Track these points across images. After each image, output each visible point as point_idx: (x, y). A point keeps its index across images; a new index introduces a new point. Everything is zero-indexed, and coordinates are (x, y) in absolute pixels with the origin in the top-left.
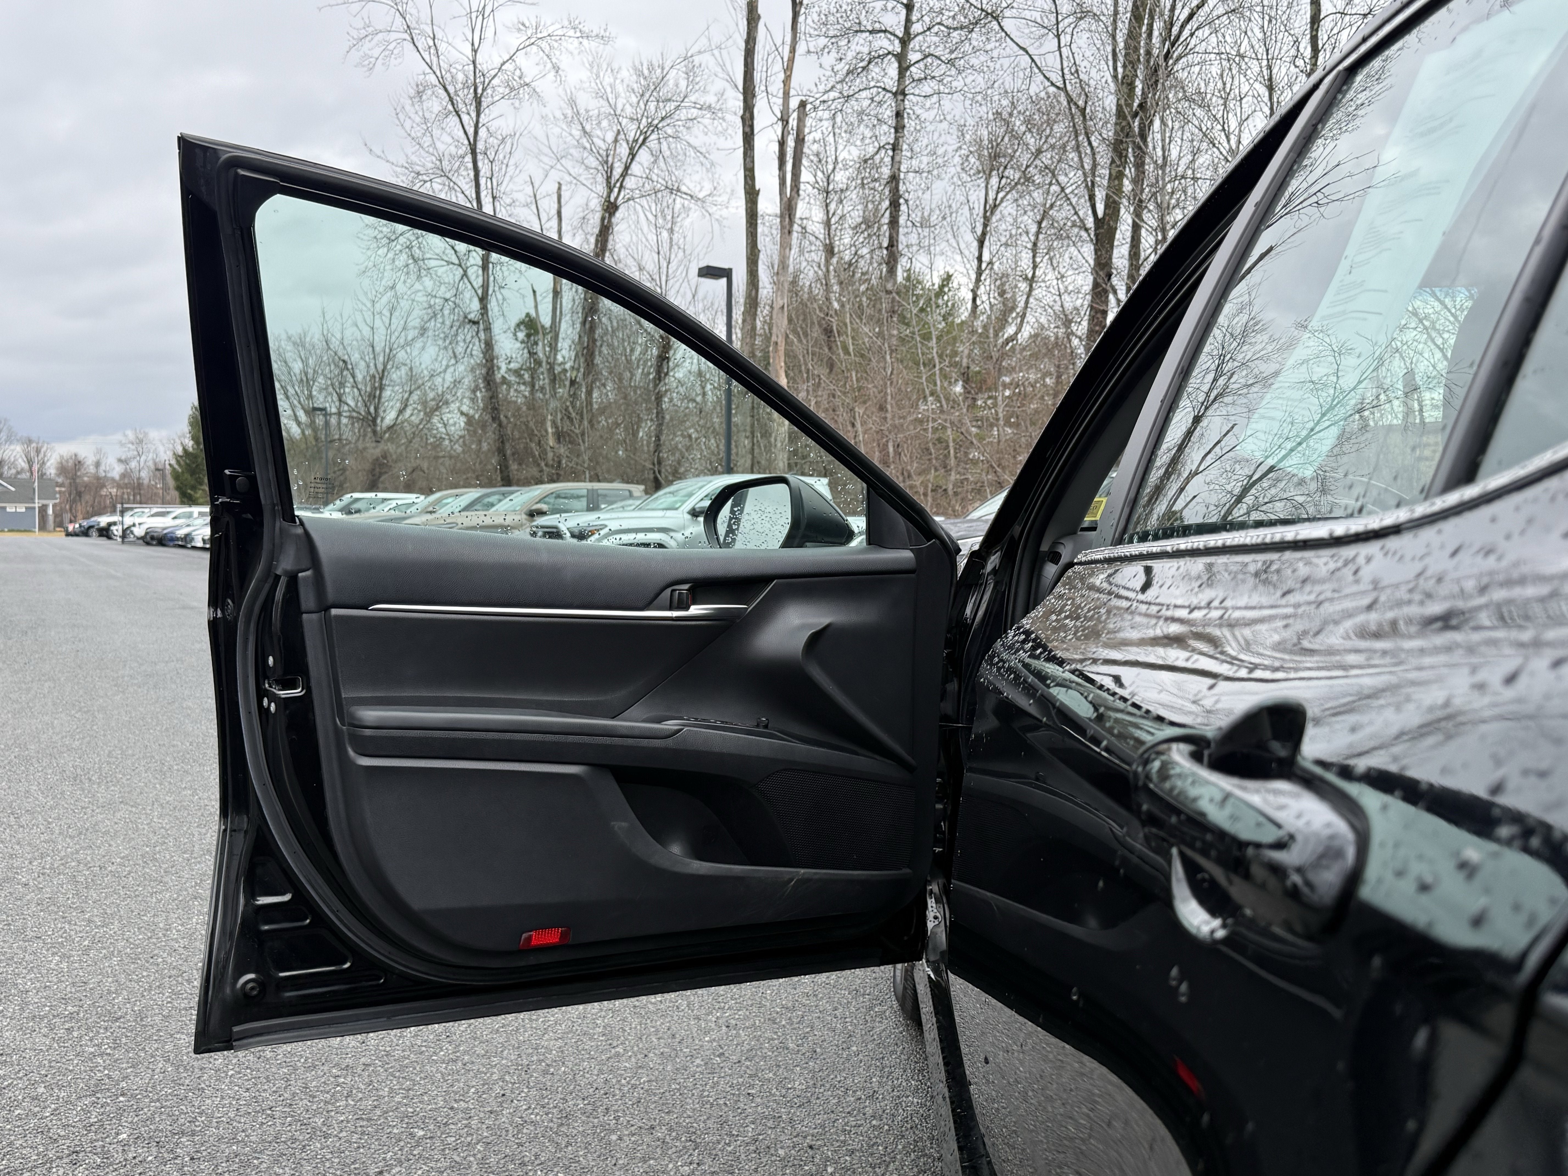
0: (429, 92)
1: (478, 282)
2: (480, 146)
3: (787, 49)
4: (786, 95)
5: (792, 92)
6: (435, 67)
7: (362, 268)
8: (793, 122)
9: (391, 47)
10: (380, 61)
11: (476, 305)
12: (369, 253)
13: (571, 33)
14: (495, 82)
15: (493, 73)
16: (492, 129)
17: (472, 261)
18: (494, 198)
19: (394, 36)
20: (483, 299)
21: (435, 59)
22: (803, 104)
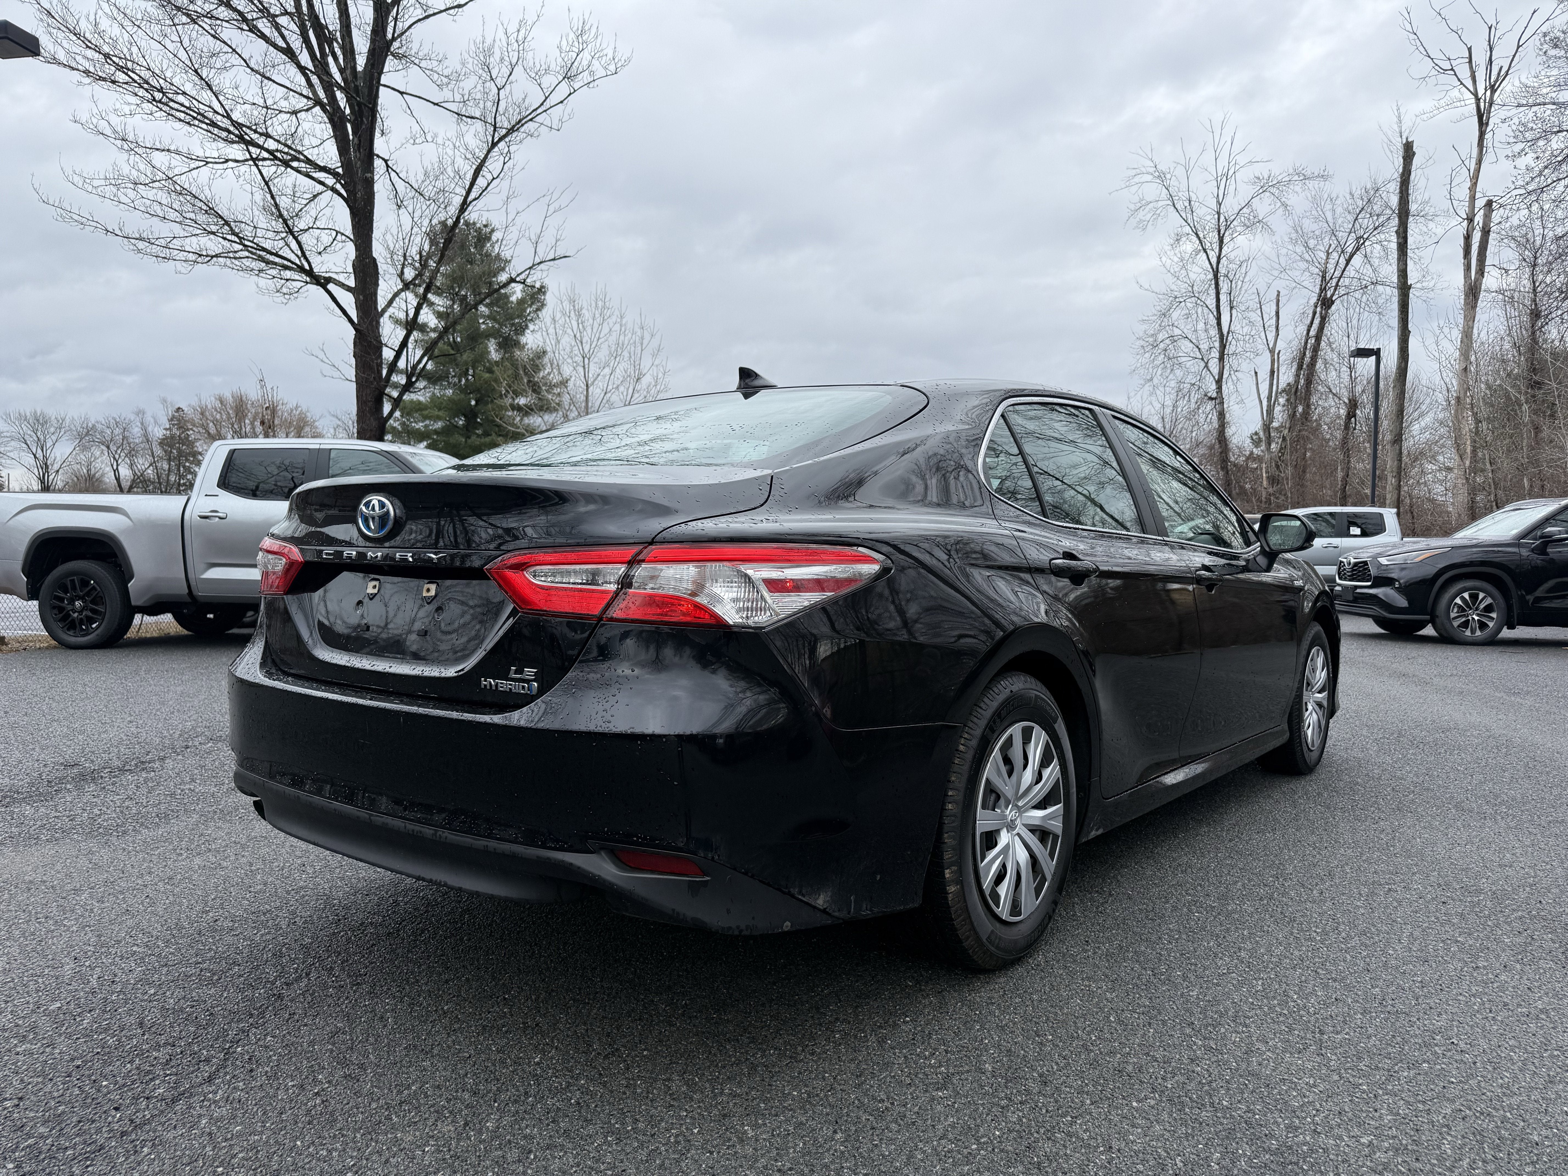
0: (1184, 239)
1: (1215, 371)
2: (1222, 270)
3: (1474, 161)
4: (1473, 199)
5: (1478, 195)
6: (1189, 221)
7: (1133, 368)
8: (1479, 218)
9: (1158, 212)
10: (1151, 222)
11: (1214, 386)
12: (1138, 357)
13: (1296, 178)
14: (1235, 223)
15: (1233, 217)
16: (1232, 257)
17: (1213, 355)
18: (1231, 308)
19: (1160, 204)
20: (1219, 382)
21: (1189, 216)
22: (1489, 204)
